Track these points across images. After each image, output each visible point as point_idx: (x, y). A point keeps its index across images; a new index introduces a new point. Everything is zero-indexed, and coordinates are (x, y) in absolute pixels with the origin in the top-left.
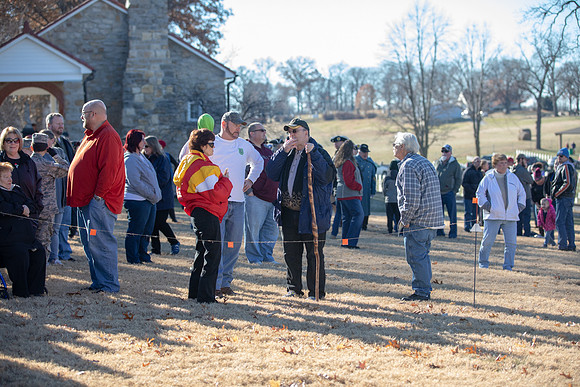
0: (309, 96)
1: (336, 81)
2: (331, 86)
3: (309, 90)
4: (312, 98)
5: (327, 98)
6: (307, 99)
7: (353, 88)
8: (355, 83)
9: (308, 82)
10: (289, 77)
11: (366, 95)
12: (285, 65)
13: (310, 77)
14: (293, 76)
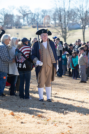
0: (27, 19)
1: (37, 14)
2: (35, 16)
3: (27, 17)
4: (29, 20)
5: (34, 20)
6: (27, 20)
7: (43, 16)
8: (43, 15)
9: (27, 14)
10: (20, 12)
11: (47, 19)
12: (19, 8)
13: (28, 13)
14: (22, 12)
